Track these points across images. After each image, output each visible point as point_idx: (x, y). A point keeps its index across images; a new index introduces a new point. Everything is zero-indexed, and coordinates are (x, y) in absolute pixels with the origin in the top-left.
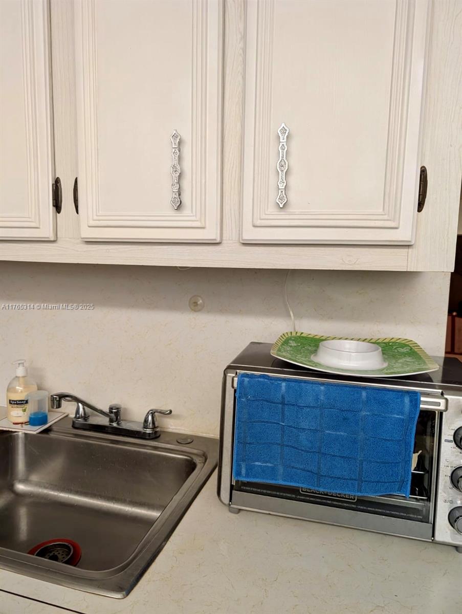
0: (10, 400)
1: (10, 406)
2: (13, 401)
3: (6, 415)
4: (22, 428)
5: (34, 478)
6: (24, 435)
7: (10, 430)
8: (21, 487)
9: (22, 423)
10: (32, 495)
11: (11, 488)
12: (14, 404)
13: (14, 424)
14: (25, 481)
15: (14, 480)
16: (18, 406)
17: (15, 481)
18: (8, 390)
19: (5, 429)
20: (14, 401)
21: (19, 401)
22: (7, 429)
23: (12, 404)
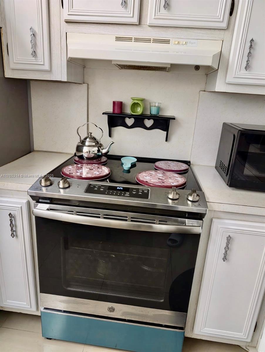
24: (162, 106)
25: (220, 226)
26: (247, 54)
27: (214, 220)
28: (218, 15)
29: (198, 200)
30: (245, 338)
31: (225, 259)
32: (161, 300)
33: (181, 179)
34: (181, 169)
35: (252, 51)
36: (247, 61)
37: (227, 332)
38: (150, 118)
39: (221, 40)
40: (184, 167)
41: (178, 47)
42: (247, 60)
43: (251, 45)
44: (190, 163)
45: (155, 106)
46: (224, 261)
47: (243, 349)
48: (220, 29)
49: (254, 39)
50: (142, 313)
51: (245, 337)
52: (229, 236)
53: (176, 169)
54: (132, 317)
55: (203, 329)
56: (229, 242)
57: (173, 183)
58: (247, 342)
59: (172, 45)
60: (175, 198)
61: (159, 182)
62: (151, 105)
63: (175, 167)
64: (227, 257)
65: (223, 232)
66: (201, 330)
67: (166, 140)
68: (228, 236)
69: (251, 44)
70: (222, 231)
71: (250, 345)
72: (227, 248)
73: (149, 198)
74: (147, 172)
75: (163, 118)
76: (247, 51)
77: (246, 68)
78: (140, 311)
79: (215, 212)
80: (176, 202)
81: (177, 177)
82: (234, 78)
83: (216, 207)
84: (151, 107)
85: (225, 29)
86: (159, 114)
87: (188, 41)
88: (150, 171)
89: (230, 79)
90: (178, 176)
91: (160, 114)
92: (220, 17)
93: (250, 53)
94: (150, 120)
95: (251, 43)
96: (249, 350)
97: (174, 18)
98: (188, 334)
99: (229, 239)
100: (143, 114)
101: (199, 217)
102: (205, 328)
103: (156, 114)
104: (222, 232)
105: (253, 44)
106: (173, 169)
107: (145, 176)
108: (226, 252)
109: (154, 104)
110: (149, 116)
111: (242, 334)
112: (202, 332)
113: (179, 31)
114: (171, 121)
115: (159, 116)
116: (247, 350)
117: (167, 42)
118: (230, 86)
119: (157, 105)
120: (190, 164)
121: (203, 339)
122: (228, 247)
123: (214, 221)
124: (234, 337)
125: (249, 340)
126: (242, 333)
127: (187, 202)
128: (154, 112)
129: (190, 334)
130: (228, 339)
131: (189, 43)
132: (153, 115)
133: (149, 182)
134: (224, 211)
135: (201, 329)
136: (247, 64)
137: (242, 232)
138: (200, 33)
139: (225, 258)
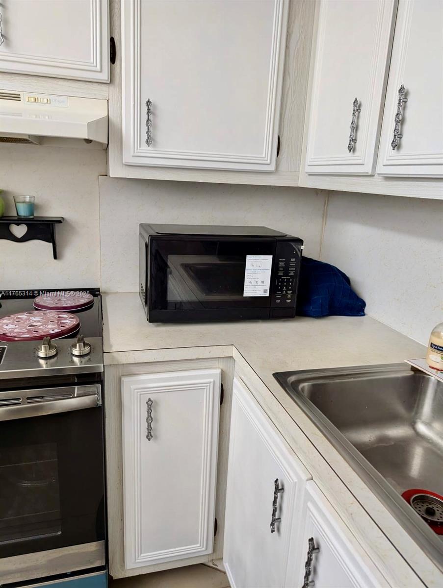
0: (432, 344)
1: (430, 349)
2: (434, 345)
3: (425, 357)
4: (436, 374)
5: (437, 425)
6: (436, 381)
7: (425, 371)
8: (421, 428)
9: (438, 370)
10: (430, 441)
11: (413, 425)
12: (435, 348)
13: (430, 367)
14: (428, 424)
15: (417, 419)
16: (438, 351)
17: (419, 420)
18: (433, 333)
19: (420, 369)
20: (436, 346)
21: (441, 347)
22: (422, 370)
23: (432, 347)
24: (36, 201)
25: (133, 387)
26: (146, 122)
27: (123, 379)
28: (92, 60)
29: (90, 352)
30: (204, 549)
31: (149, 436)
32: (57, 532)
33: (71, 321)
34: (78, 304)
35: (151, 117)
36: (147, 133)
37: (177, 549)
38: (19, 222)
39: (104, 98)
40: (85, 298)
41: (35, 106)
42: (147, 131)
43: (149, 110)
44: (99, 291)
45: (24, 202)
46: (149, 440)
47: (209, 567)
48: (101, 83)
49: (151, 100)
50: (26, 565)
51: (203, 547)
52: (150, 400)
53: (68, 305)
54: (9, 577)
55: (138, 557)
56: (151, 409)
57: (53, 330)
58: (209, 554)
59: (26, 103)
60: (50, 355)
61: (29, 331)
62: (17, 201)
63: (69, 302)
64: (152, 433)
65: (141, 394)
66: (136, 560)
67: (55, 257)
68: (147, 400)
69: (148, 108)
70: (139, 393)
71: (214, 558)
72: (150, 419)
73: (2, 363)
74: (13, 316)
75: (43, 221)
76: (145, 117)
77: (147, 142)
78: (20, 564)
79: (124, 365)
80: (53, 360)
81: (66, 319)
82: (133, 156)
83: (123, 359)
84: (17, 204)
85: (108, 83)
86: (33, 215)
87: (52, 97)
88: (18, 314)
89: (128, 158)
90: (67, 316)
91: (35, 215)
92: (95, 64)
93: (148, 120)
94: (19, 226)
95: (148, 106)
96: (217, 566)
97: (20, 61)
98: (117, 574)
99: (150, 404)
100: (4, 215)
101: (96, 380)
102: (142, 555)
103: (28, 215)
104: (138, 396)
105: (151, 108)
106: (65, 305)
107: (5, 324)
108: (149, 425)
109: (21, 199)
110: (17, 219)
111: (199, 545)
112: (138, 563)
113: (33, 81)
114: (57, 226)
115: (35, 219)
116: (214, 566)
117: (16, 97)
118: (132, 169)
119: (28, 199)
120: (99, 293)
121: (144, 573)
122: (151, 416)
123: (123, 381)
124: (187, 554)
125: (210, 551)
126: (197, 544)
127: (72, 357)
128: (23, 212)
129: (121, 573)
130: (182, 560)
131: (54, 101)
132: (23, 217)
133: (9, 335)
134: (136, 362)
135: (135, 558)
136: (149, 137)
137: (169, 390)
138: (70, 86)
139: (151, 435)
